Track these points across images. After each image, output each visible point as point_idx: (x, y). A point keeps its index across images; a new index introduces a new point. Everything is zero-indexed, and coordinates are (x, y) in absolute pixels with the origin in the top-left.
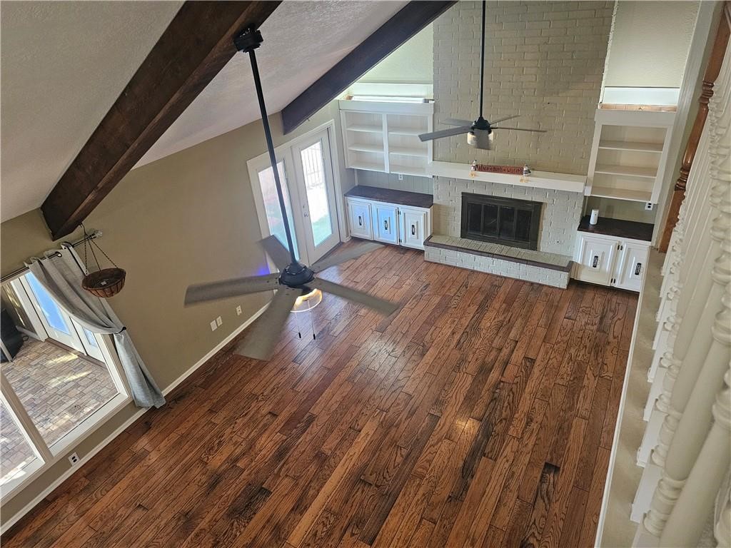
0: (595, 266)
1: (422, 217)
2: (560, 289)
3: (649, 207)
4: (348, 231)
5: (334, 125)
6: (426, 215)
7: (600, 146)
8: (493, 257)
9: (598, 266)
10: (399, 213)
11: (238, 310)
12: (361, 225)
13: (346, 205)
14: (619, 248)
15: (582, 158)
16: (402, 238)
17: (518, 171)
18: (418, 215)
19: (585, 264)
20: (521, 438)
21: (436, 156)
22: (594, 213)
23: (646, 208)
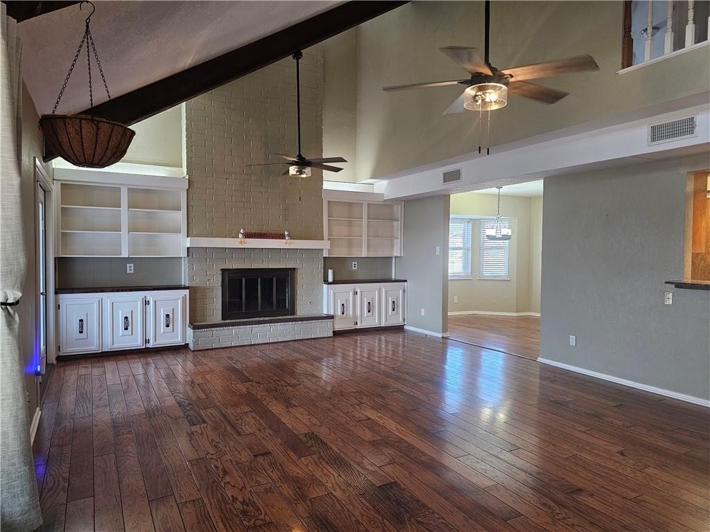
0: (343, 313)
1: (180, 302)
2: (328, 337)
3: (355, 267)
4: (57, 348)
6: (185, 299)
7: (329, 217)
9: (345, 313)
10: (147, 303)
12: (82, 333)
16: (151, 336)
17: (282, 237)
18: (175, 301)
19: (337, 313)
21: (192, 232)
22: (330, 272)
23: (353, 268)
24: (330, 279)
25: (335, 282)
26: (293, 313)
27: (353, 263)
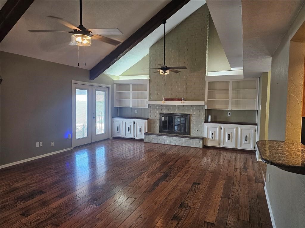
0: (212, 138)
1: (144, 124)
2: (200, 148)
3: (229, 115)
4: (112, 134)
5: (111, 87)
6: (145, 123)
7: (208, 89)
8: (172, 136)
9: (214, 138)
10: (135, 123)
11: (52, 144)
12: (118, 130)
13: (112, 122)
14: (220, 129)
15: (202, 95)
16: (135, 135)
17: (180, 100)
18: (142, 124)
19: (209, 138)
20: (182, 177)
21: (150, 99)
22: (210, 117)
23: (228, 115)
24: (209, 120)
25: (212, 122)
26: (189, 134)
27: (228, 113)
